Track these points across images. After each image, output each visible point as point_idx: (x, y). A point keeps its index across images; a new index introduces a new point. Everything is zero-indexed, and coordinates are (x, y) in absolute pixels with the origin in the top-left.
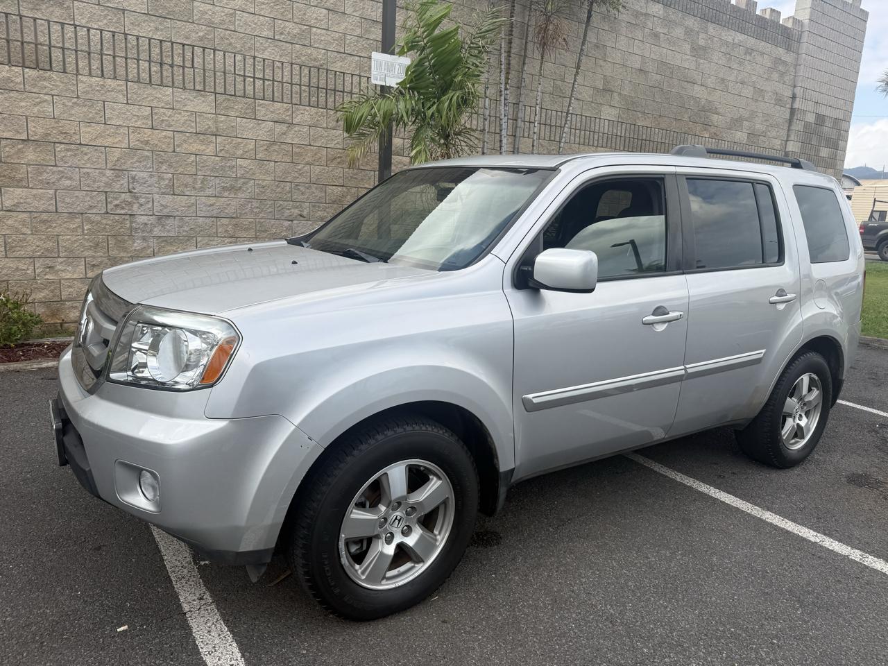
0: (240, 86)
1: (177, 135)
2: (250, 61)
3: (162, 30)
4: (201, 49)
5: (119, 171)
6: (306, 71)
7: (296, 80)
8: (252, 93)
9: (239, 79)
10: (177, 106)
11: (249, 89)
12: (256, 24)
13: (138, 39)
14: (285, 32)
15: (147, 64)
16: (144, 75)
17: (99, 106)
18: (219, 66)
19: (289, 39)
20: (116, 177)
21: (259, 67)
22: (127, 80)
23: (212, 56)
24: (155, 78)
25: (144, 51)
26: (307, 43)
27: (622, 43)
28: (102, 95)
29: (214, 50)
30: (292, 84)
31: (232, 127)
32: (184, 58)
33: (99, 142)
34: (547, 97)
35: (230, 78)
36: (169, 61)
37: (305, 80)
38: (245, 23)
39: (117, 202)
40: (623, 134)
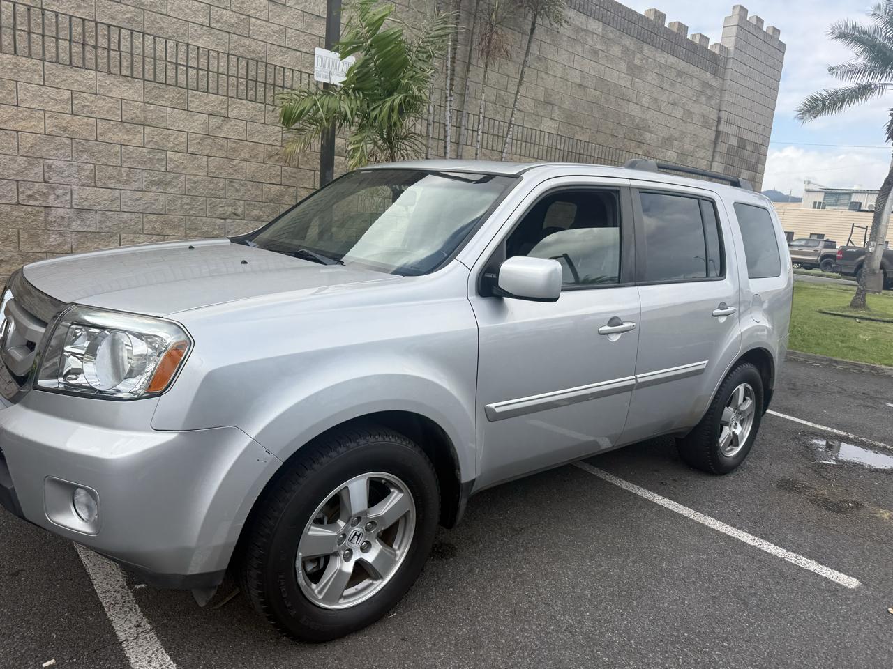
0: (171, 74)
1: (100, 123)
2: (183, 48)
3: (85, 8)
4: (129, 32)
5: (33, 159)
6: (244, 63)
7: (233, 71)
8: (185, 82)
9: (170, 67)
10: (100, 91)
11: (182, 78)
12: (190, 9)
13: (57, 16)
14: (222, 21)
15: (67, 43)
16: (64, 56)
17: (11, 85)
18: (148, 51)
19: (225, 28)
20: (30, 164)
21: (193, 55)
22: (44, 60)
23: (141, 40)
24: (77, 60)
25: (64, 29)
26: (245, 33)
27: (564, 57)
28: (15, 73)
29: (144, 34)
30: (228, 75)
31: (162, 117)
32: (109, 39)
33: (10, 125)
34: (490, 106)
35: (160, 65)
36: (92, 42)
37: (243, 72)
38: (179, 8)
39: (30, 192)
40: (562, 148)
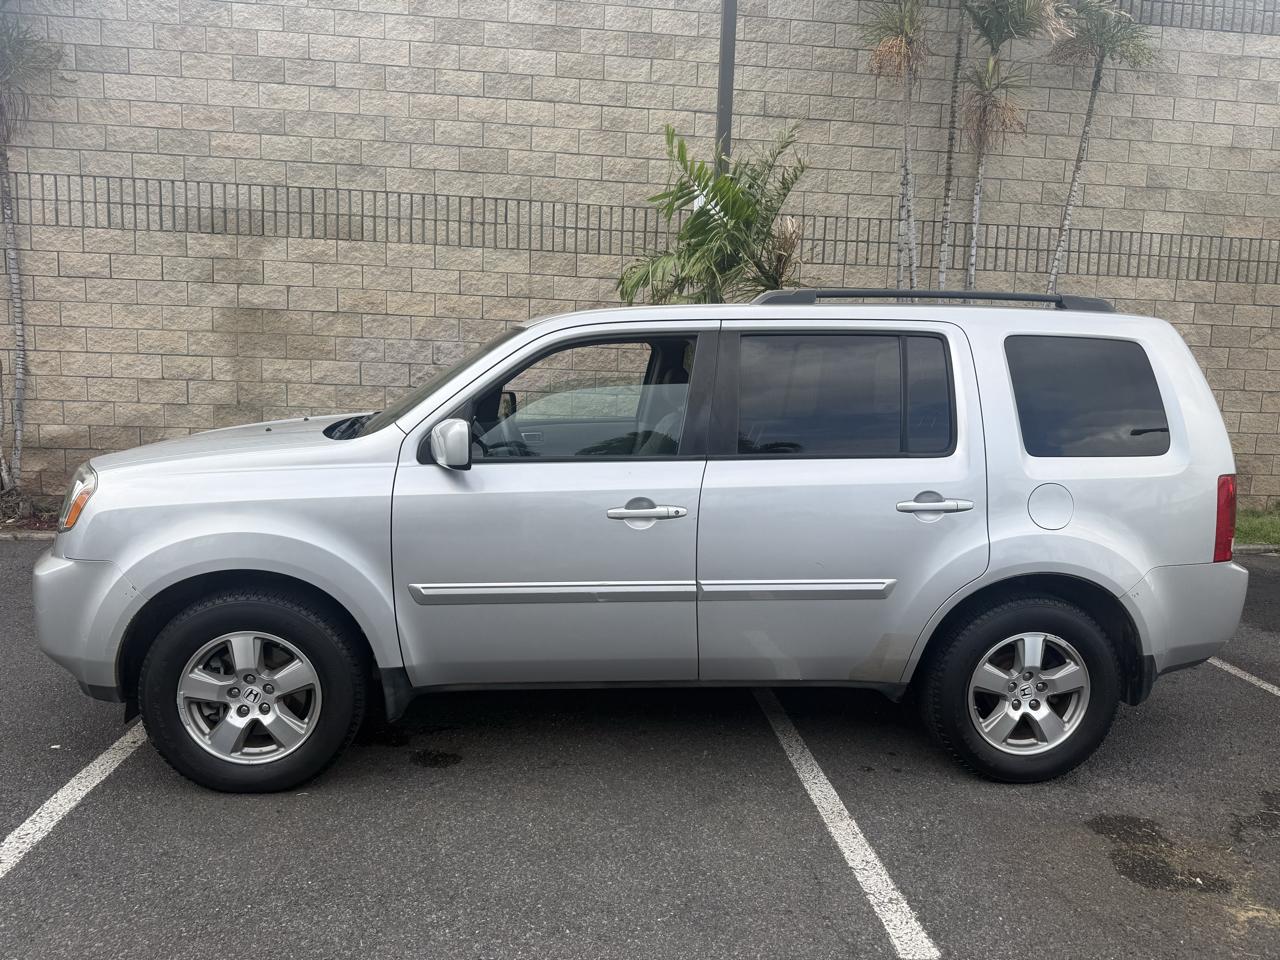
0: (559, 240)
1: (486, 300)
2: (571, 209)
3: (474, 186)
4: (516, 202)
5: (423, 341)
6: (641, 214)
7: (628, 226)
8: (573, 247)
9: (558, 232)
10: (487, 267)
11: (570, 242)
12: (580, 165)
13: (448, 199)
14: (615, 171)
15: (456, 225)
16: (453, 237)
17: (406, 273)
18: (535, 219)
19: (620, 177)
20: (422, 347)
21: (583, 215)
22: (435, 244)
23: (527, 209)
24: (465, 239)
25: (454, 211)
26: (643, 179)
28: (410, 261)
29: (530, 201)
30: (622, 231)
31: (549, 287)
32: (496, 213)
33: (407, 311)
35: (547, 231)
36: (480, 219)
37: (640, 225)
38: (568, 167)
39: (420, 375)
